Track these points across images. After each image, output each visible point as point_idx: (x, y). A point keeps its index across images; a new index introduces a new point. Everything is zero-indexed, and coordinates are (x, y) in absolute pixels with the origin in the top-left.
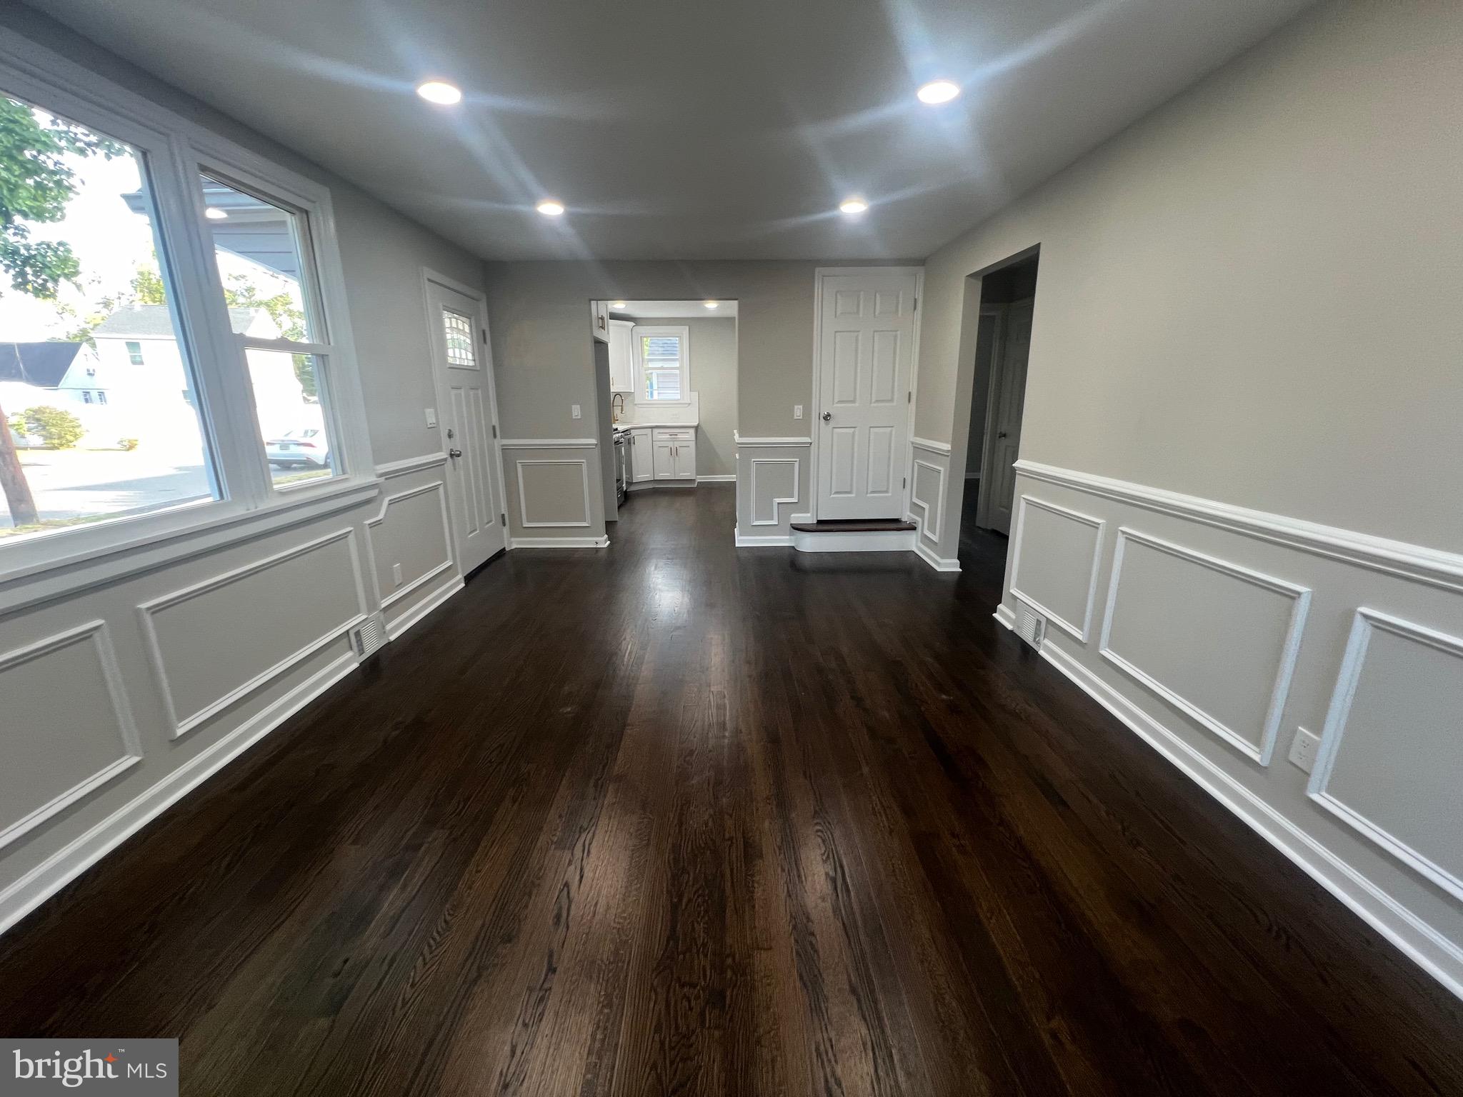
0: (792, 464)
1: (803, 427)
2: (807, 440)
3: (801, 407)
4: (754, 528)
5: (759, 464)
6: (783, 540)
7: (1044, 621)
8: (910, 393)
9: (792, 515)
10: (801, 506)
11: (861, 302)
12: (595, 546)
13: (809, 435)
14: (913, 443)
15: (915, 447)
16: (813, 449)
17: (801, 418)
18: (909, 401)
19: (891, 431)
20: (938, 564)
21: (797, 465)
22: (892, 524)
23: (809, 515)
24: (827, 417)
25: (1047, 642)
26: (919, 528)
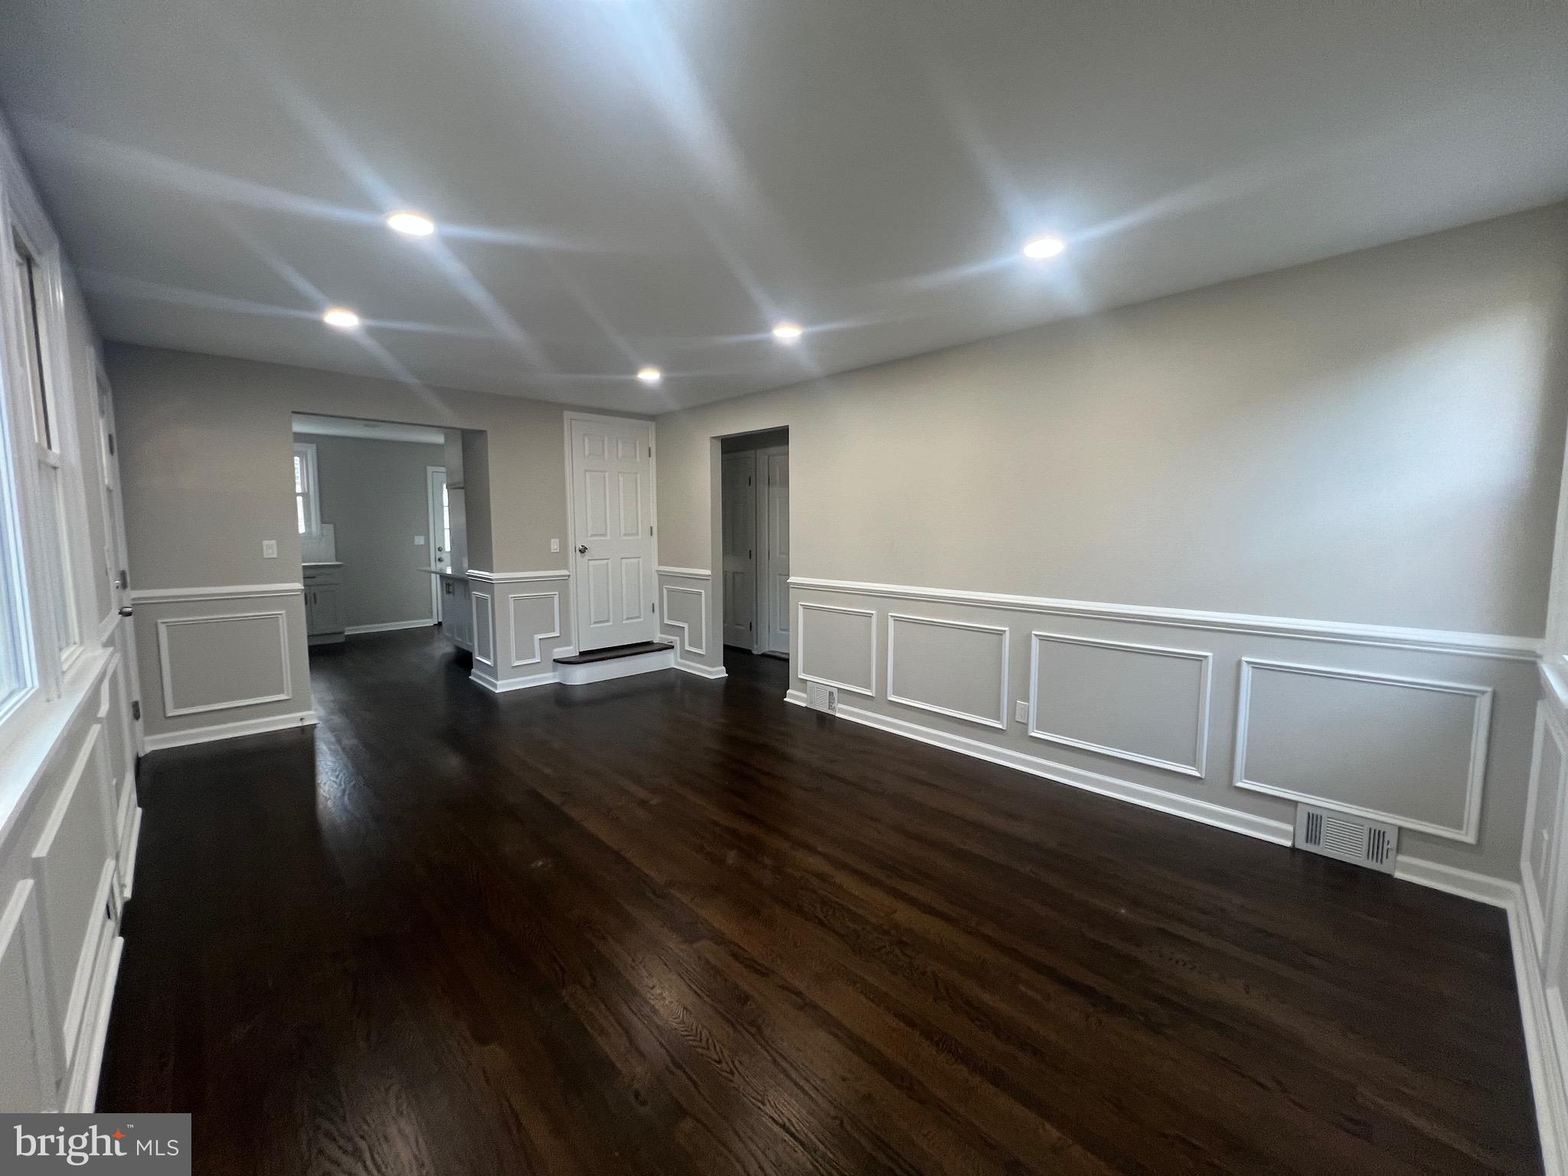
0: (551, 597)
1: (561, 560)
2: (564, 572)
3: (557, 540)
4: (515, 669)
5: (516, 600)
6: (548, 678)
7: (835, 691)
8: (651, 528)
9: (555, 650)
10: (563, 640)
11: (606, 446)
12: (300, 724)
13: (566, 567)
14: (657, 571)
15: (659, 575)
16: (572, 581)
17: (558, 551)
18: (651, 534)
19: (639, 562)
20: (710, 673)
21: (556, 599)
22: (644, 648)
23: (571, 648)
24: (583, 551)
25: (841, 706)
26: (678, 647)
